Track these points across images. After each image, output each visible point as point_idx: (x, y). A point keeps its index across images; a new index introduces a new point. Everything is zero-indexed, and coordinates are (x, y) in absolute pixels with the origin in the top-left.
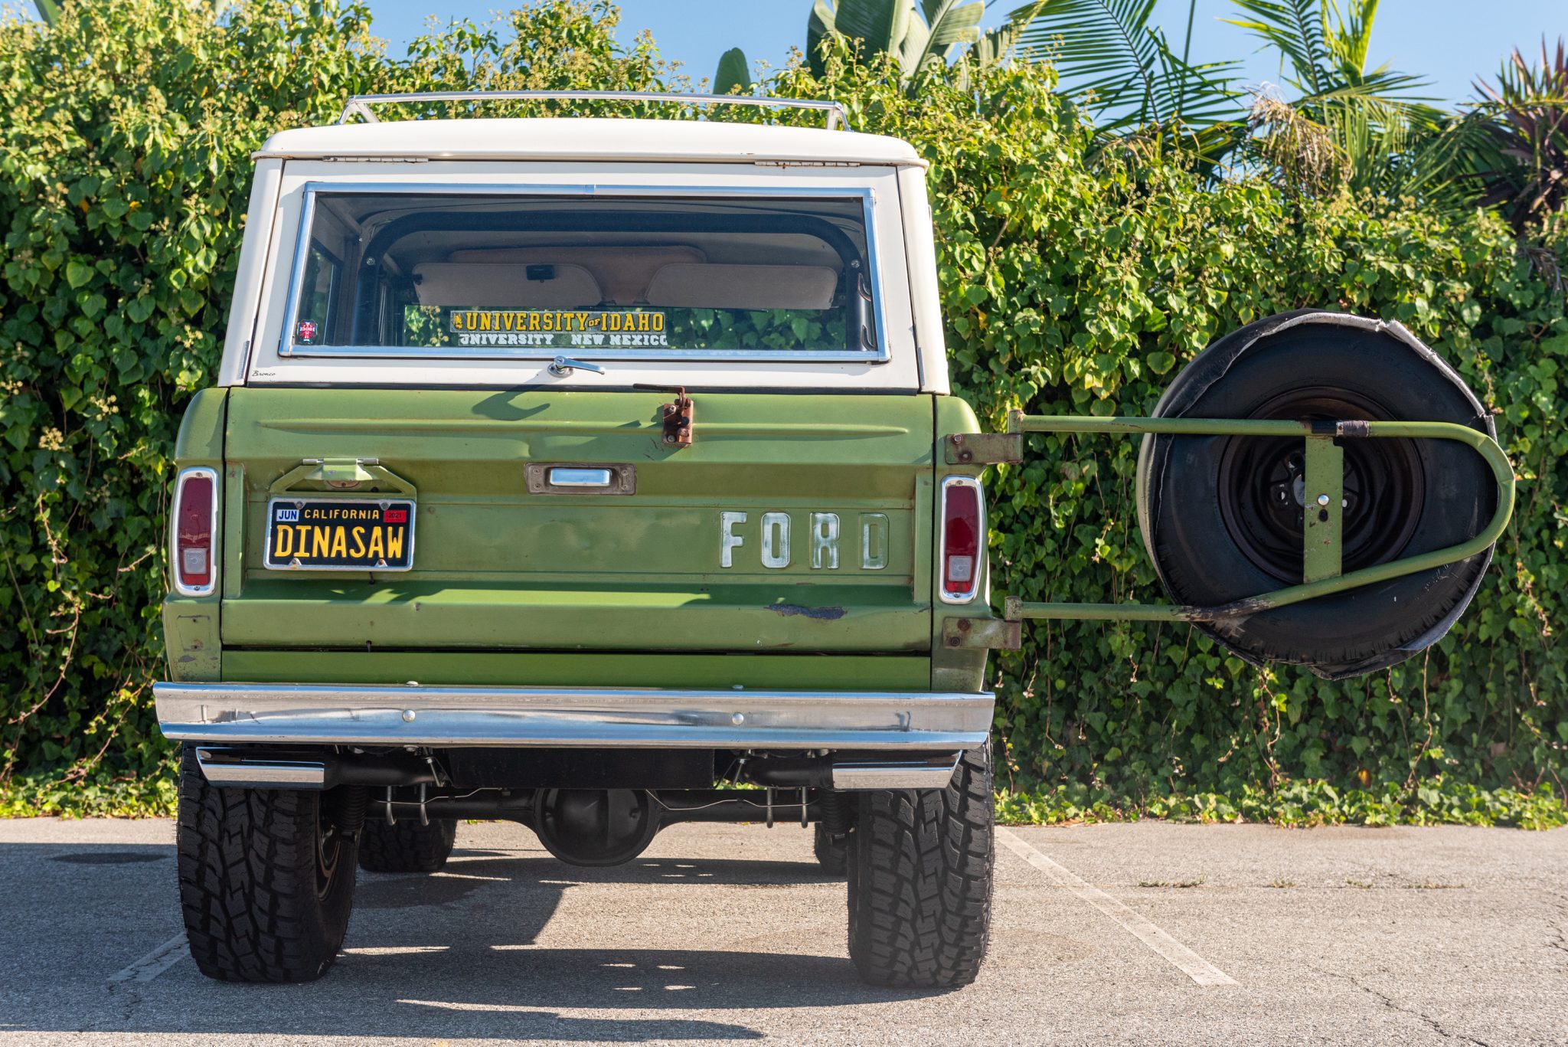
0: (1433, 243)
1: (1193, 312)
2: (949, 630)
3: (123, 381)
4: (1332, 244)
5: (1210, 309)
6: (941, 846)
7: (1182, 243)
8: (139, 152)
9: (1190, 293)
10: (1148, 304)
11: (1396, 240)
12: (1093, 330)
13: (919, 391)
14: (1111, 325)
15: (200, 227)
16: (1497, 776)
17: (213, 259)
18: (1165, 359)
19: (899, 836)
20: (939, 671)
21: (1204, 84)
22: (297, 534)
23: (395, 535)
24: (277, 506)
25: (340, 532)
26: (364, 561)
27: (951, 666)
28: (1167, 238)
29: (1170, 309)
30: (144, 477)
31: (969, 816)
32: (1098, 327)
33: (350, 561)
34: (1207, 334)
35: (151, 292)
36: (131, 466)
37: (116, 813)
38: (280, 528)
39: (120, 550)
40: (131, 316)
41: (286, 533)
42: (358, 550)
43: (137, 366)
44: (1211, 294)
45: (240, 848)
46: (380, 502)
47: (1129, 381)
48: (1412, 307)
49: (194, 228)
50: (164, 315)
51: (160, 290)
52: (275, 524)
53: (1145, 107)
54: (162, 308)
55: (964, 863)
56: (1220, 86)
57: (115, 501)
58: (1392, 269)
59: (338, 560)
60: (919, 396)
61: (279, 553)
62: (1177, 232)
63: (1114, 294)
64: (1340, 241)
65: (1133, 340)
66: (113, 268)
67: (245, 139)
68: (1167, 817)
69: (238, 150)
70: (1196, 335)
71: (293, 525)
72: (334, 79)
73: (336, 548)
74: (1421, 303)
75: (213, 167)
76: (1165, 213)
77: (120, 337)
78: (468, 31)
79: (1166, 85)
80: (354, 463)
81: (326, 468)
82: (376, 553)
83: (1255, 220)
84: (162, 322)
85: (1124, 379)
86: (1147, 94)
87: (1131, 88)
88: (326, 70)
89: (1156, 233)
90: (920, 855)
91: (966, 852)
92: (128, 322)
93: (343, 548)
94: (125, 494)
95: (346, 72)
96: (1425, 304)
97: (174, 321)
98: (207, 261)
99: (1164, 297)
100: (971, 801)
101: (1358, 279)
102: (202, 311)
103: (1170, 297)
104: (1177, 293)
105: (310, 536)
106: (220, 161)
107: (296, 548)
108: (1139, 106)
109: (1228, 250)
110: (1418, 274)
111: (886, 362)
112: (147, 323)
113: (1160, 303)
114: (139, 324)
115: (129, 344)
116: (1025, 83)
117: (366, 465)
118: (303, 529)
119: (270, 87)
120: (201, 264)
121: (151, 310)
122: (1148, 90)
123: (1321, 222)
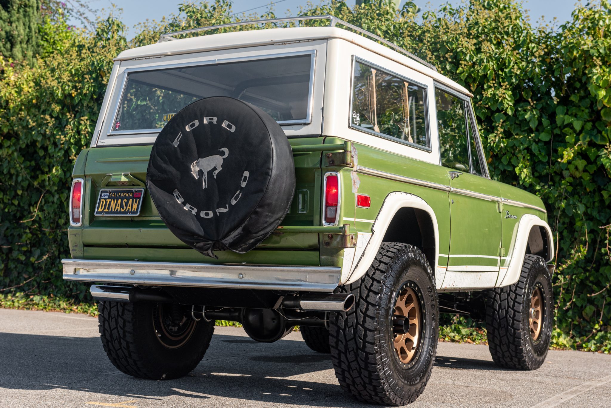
2: (325, 239)
6: (354, 338)
13: (321, 136)
19: (338, 332)
20: (323, 257)
22: (106, 202)
23: (136, 202)
24: (102, 192)
25: (120, 201)
26: (125, 213)
27: (327, 255)
31: (366, 325)
33: (120, 213)
38: (102, 200)
41: (103, 202)
42: (123, 209)
45: (115, 323)
46: (133, 190)
52: (101, 198)
55: (364, 346)
59: (117, 212)
61: (100, 210)
71: (105, 199)
73: (117, 207)
78: (448, 7)
80: (121, 175)
81: (113, 177)
82: (129, 209)
90: (347, 341)
91: (365, 342)
93: (119, 208)
100: (367, 319)
105: (110, 202)
107: (105, 208)
111: (309, 124)
117: (126, 175)
118: (108, 201)
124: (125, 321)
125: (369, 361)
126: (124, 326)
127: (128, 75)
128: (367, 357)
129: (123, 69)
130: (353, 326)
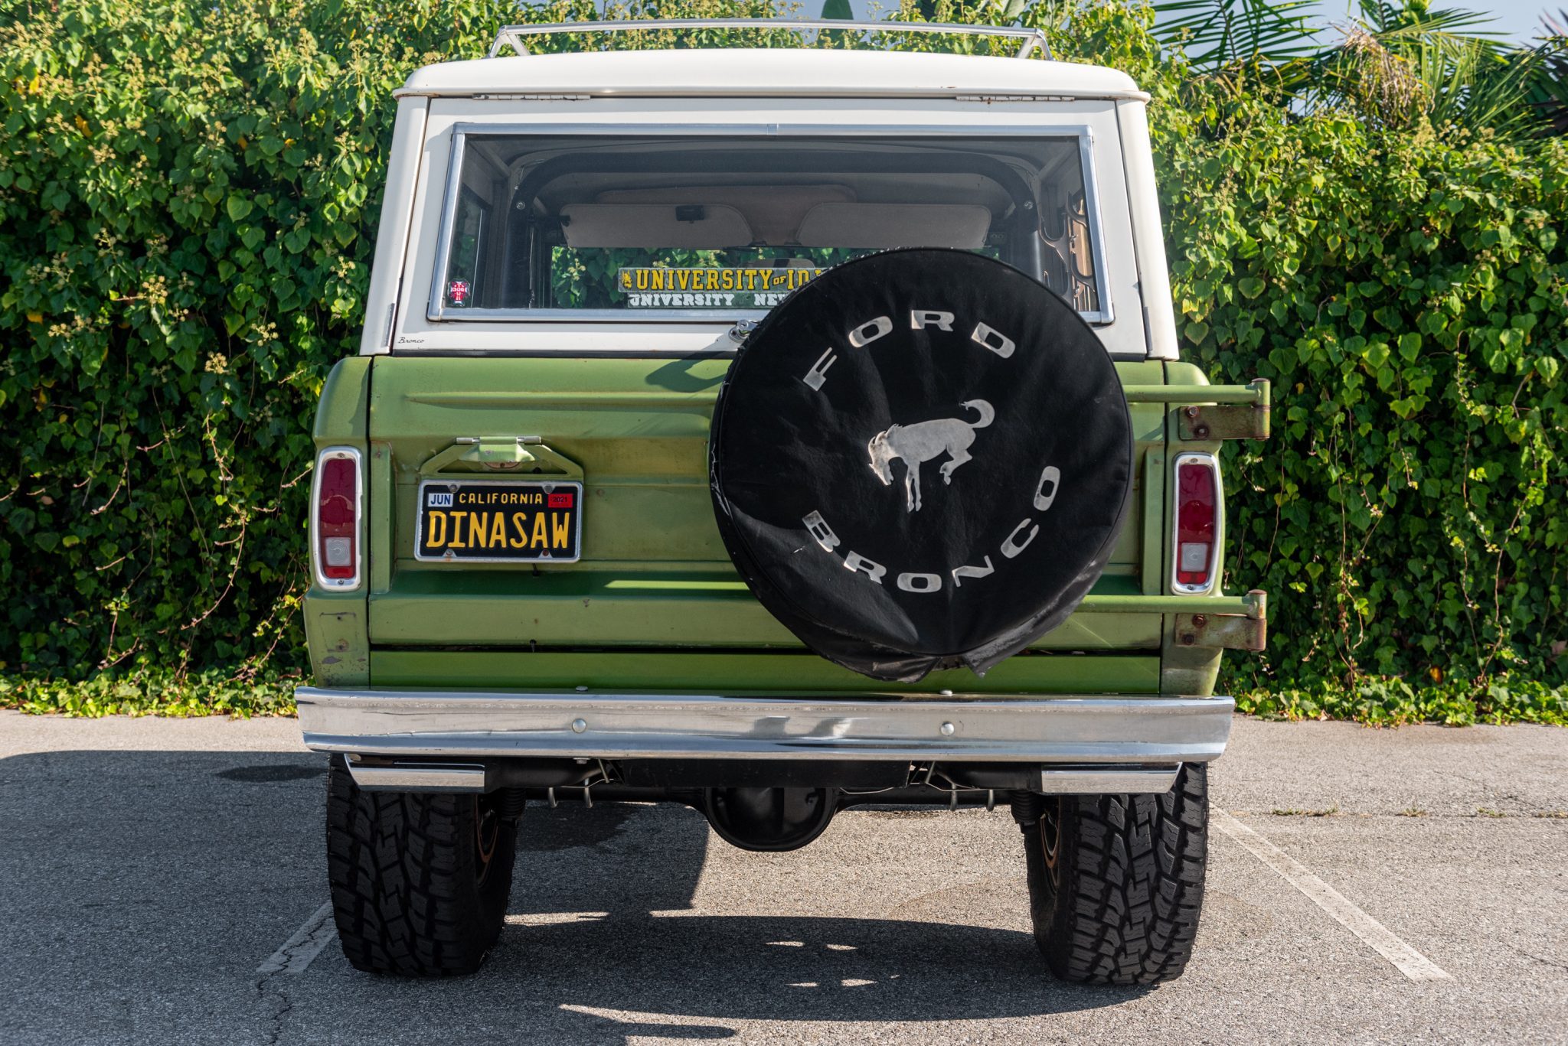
0: (1514, 172)
1: (1286, 240)
2: (1182, 627)
3: (282, 309)
4: (1417, 174)
5: (1299, 237)
6: (1154, 851)
7: (1274, 174)
8: (292, 91)
9: (1282, 222)
10: (1242, 233)
11: (1477, 170)
12: (1193, 258)
13: (1146, 357)
14: (1209, 253)
15: (351, 163)
16: (1559, 674)
17: (364, 193)
18: (1255, 284)
19: (1109, 840)
20: (1170, 672)
21: (1282, 22)
22: (451, 521)
23: (561, 522)
24: (429, 489)
25: (499, 518)
26: (527, 552)
27: (1183, 666)
28: (1262, 170)
29: (1262, 236)
30: (304, 398)
31: (1186, 818)
32: (1198, 255)
33: (511, 552)
34: (1297, 261)
35: (306, 224)
36: (291, 387)
37: (282, 712)
38: (433, 514)
39: (282, 465)
40: (288, 247)
41: (439, 520)
42: (519, 540)
43: (294, 295)
44: (1301, 222)
45: (394, 850)
46: (543, 485)
47: (1222, 305)
48: (1496, 234)
49: (345, 164)
50: (319, 247)
51: (316, 223)
52: (426, 509)
53: (1223, 45)
54: (317, 239)
55: (1179, 868)
56: (1297, 24)
57: (277, 420)
58: (1475, 197)
59: (498, 551)
60: (1147, 363)
61: (431, 543)
62: (1271, 164)
63: (1213, 223)
64: (1423, 171)
65: (1228, 266)
66: (271, 202)
67: (392, 79)
68: (1254, 714)
69: (385, 90)
70: (1287, 261)
71: (446, 511)
72: (475, 21)
73: (494, 537)
74: (1504, 230)
75: (362, 106)
76: (1261, 145)
77: (278, 267)
79: (1246, 24)
80: (513, 442)
81: (483, 448)
82: (539, 543)
83: (1344, 151)
84: (317, 252)
85: (1217, 304)
86: (1227, 33)
87: (1211, 27)
88: (467, 13)
89: (1252, 165)
90: (1132, 860)
91: (1181, 857)
92: (285, 253)
93: (502, 537)
94: (286, 413)
95: (486, 15)
96: (1508, 231)
97: (329, 252)
98: (358, 195)
99: (1257, 226)
100: (1187, 802)
101: (1443, 207)
102: (354, 242)
103: (1263, 226)
104: (1269, 221)
105: (465, 522)
106: (368, 100)
107: (450, 537)
108: (1218, 44)
109: (1318, 181)
110: (1500, 203)
111: (1109, 324)
112: (304, 253)
113: (1253, 232)
114: (296, 255)
115: (287, 274)
116: (1125, 22)
117: (526, 445)
118: (458, 515)
119: (415, 30)
120: (353, 198)
121: (306, 242)
122: (1227, 28)
123: (1406, 153)
124: (430, 843)
125: (1183, 901)
126: (429, 855)
127: (467, 143)
128: (1181, 894)
129: (442, 122)
130: (1149, 821)
